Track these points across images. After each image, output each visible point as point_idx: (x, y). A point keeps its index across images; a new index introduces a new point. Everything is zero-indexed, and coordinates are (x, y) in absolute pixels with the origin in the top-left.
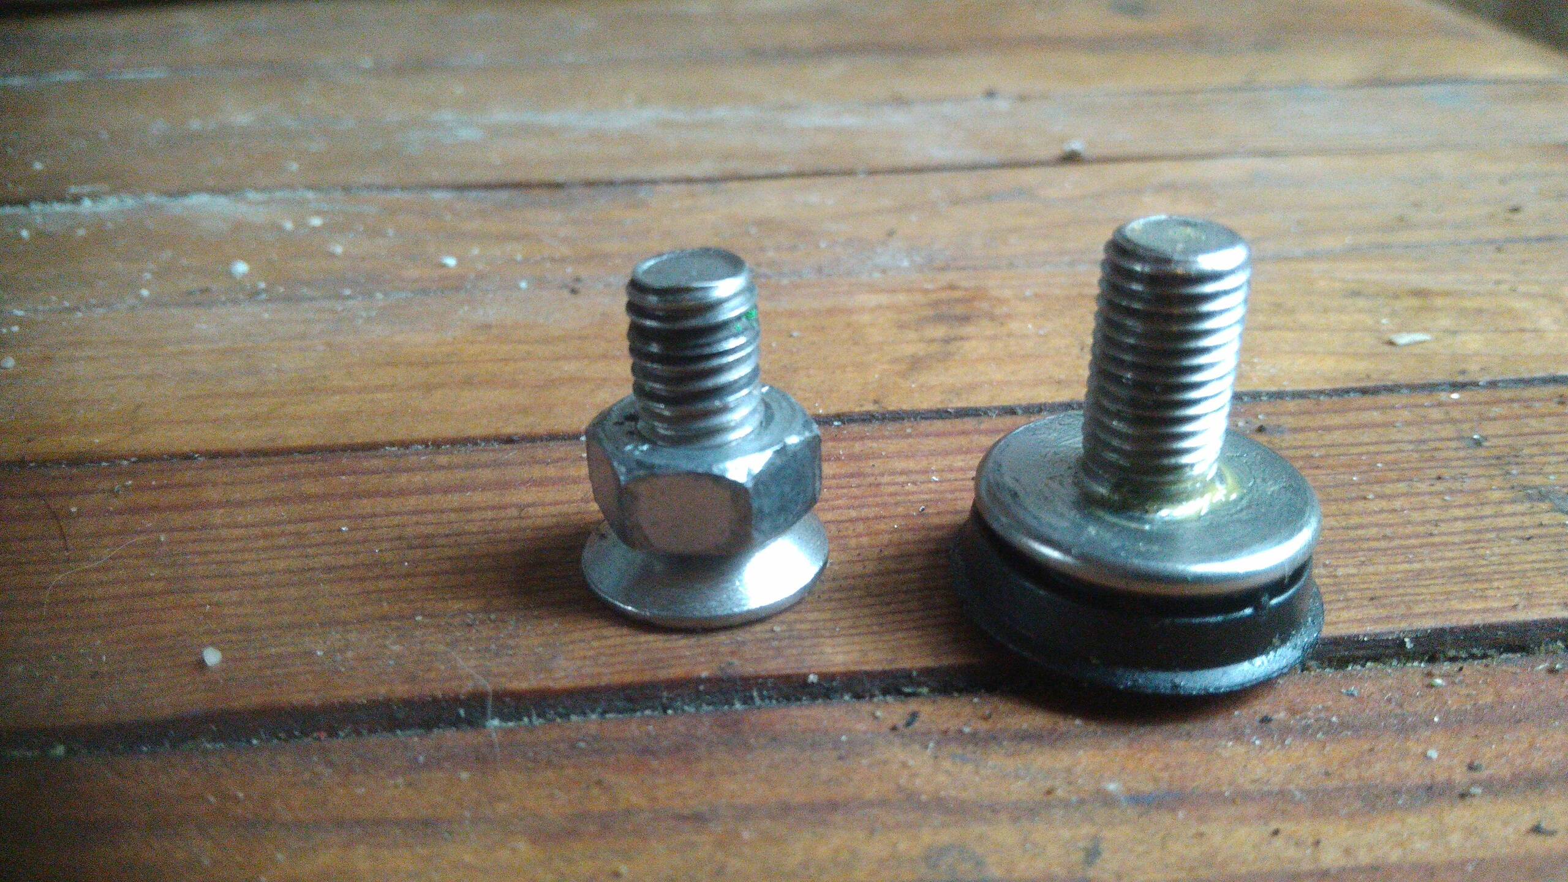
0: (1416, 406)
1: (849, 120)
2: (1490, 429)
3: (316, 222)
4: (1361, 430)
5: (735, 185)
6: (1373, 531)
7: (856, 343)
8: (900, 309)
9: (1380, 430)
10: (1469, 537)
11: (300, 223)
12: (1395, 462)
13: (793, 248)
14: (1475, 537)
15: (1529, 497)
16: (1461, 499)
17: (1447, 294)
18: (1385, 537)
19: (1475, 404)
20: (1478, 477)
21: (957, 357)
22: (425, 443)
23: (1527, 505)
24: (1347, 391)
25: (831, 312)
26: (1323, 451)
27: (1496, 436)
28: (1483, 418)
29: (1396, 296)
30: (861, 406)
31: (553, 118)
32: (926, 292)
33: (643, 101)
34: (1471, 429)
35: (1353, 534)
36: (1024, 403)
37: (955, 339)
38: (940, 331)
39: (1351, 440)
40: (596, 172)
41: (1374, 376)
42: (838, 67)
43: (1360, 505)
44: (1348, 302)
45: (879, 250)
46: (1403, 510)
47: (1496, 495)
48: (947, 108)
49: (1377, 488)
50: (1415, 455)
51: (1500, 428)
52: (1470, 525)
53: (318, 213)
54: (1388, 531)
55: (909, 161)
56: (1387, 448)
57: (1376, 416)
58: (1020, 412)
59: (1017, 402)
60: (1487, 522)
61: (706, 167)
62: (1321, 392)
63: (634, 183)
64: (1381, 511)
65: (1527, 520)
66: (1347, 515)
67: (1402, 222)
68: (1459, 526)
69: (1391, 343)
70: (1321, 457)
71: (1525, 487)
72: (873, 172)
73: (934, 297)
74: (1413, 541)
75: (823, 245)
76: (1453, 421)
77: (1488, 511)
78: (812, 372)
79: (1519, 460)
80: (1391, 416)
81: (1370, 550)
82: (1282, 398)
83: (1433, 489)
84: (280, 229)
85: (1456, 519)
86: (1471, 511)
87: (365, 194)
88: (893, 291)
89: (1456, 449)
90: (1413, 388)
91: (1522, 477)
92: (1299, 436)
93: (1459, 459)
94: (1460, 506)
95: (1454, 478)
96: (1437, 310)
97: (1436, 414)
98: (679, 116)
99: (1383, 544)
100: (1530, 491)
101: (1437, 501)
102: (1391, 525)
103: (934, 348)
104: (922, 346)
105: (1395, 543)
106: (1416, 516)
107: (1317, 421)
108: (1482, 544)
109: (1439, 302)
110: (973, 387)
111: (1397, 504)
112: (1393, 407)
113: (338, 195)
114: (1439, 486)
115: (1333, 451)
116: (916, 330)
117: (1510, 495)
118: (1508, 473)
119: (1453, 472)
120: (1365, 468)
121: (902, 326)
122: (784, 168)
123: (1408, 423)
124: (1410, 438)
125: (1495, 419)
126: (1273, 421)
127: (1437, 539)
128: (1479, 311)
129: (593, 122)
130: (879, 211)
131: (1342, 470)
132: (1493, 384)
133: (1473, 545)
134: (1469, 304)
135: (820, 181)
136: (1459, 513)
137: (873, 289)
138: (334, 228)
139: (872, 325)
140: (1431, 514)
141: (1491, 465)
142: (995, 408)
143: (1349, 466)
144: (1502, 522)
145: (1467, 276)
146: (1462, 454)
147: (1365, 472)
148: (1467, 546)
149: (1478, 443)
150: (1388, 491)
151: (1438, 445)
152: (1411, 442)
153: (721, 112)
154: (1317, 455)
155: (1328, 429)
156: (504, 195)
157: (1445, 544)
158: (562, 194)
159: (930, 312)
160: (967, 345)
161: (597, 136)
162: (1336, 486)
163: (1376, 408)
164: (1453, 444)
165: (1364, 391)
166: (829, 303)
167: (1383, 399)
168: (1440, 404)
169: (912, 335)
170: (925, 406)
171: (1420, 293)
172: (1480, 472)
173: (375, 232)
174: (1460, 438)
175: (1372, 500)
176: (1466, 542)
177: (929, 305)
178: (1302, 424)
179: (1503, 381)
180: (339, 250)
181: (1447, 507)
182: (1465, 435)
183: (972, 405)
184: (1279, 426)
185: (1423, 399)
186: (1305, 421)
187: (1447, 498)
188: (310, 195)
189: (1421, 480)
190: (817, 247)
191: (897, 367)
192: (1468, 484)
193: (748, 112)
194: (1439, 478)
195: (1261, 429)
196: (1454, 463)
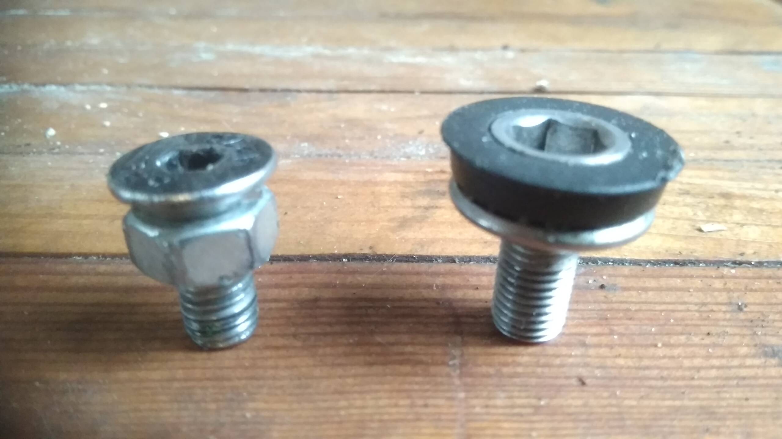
0: (706, 277)
1: (420, 60)
2: (750, 298)
3: (104, 105)
4: (667, 292)
5: (343, 96)
6: (655, 373)
7: (374, 206)
8: (405, 184)
9: (679, 293)
10: (718, 382)
11: (94, 106)
12: (683, 319)
13: (361, 138)
14: (724, 382)
15: (766, 355)
16: (719, 352)
17: (743, 197)
18: (662, 378)
19: (745, 278)
20: (735, 335)
21: (429, 220)
22: (97, 255)
23: (763, 360)
24: (665, 262)
25: (365, 183)
26: (637, 307)
27: (754, 304)
28: (747, 290)
29: (711, 197)
30: (361, 249)
31: (257, 50)
32: (426, 173)
33: (311, 42)
34: (738, 297)
35: (641, 373)
36: (460, 255)
37: (432, 207)
38: (424, 201)
39: (658, 300)
40: (267, 84)
41: (684, 253)
42: (425, 26)
43: (652, 350)
44: (680, 199)
45: (411, 143)
46: (679, 357)
47: (744, 350)
48: (478, 55)
49: (666, 339)
50: (697, 315)
51: (756, 297)
52: (721, 372)
53: (107, 101)
54: (665, 373)
55: (446, 86)
56: (680, 307)
57: (678, 282)
58: (457, 260)
59: (457, 254)
60: (733, 372)
61: (331, 84)
62: (649, 262)
63: (287, 91)
64: (664, 357)
65: (760, 372)
66: (640, 358)
67: (728, 145)
68: (713, 373)
69: (700, 230)
70: (636, 311)
71: (765, 346)
72: (423, 92)
73: (429, 177)
74: (680, 383)
75: (379, 137)
76: (729, 290)
77: (736, 362)
78: (340, 223)
79: (764, 324)
80: (689, 283)
81: (651, 387)
82: (623, 264)
83: (703, 342)
84: (84, 108)
85: (712, 367)
86: (724, 362)
87: (139, 89)
88: (406, 172)
89: (725, 312)
90: (707, 263)
91: (763, 337)
92: (626, 294)
93: (725, 320)
94: (718, 357)
95: (718, 335)
96: (736, 208)
97: (718, 284)
98: (327, 52)
99: (660, 383)
100: (766, 349)
101: (703, 352)
102: (667, 369)
103: (418, 213)
104: (411, 210)
105: (668, 383)
106: (687, 363)
107: (641, 283)
108: (725, 389)
109: (737, 203)
110: (433, 241)
111: (676, 352)
112: (692, 277)
113: (124, 89)
114: (708, 341)
115: (644, 307)
116: (412, 200)
117: (753, 351)
118: (755, 334)
119: (720, 330)
120: (662, 322)
121: (404, 196)
122: (373, 87)
123: (698, 290)
124: (696, 301)
125: (756, 291)
126: (612, 281)
127: (695, 383)
128: (761, 211)
129: (278, 52)
130: (419, 117)
131: (647, 322)
132: (760, 264)
133: (718, 389)
134: (755, 205)
135: (392, 95)
136: (716, 362)
137: (396, 170)
138: (111, 110)
139: (387, 194)
140: (697, 362)
141: (745, 326)
142: (443, 257)
143: (651, 320)
144: (744, 372)
145: (758, 185)
146: (728, 316)
147: (661, 325)
148: (715, 390)
149: (740, 309)
150: (672, 341)
151: (715, 308)
152: (696, 304)
153: (351, 51)
154: (633, 309)
155: (645, 290)
156: (212, 94)
157: (700, 387)
158: (244, 95)
159: (423, 188)
160: (438, 212)
161: (278, 61)
162: (640, 334)
163: (680, 277)
164: (724, 308)
165: (676, 263)
166: (367, 177)
167: (686, 270)
168: (722, 277)
169: (408, 203)
170: (400, 252)
171: (726, 196)
172: (737, 331)
173: (133, 114)
174: (730, 304)
175: (660, 348)
176: (715, 387)
177: (425, 182)
178: (630, 285)
179: (767, 262)
180: (107, 124)
181: (709, 357)
182: (734, 301)
183: (429, 254)
184: (615, 285)
185: (712, 272)
186: (632, 283)
187: (710, 350)
188: (109, 88)
189: (696, 335)
190: (376, 138)
191: (392, 225)
192: (727, 340)
193: (366, 51)
194: (709, 334)
195: (602, 287)
196: (722, 323)
